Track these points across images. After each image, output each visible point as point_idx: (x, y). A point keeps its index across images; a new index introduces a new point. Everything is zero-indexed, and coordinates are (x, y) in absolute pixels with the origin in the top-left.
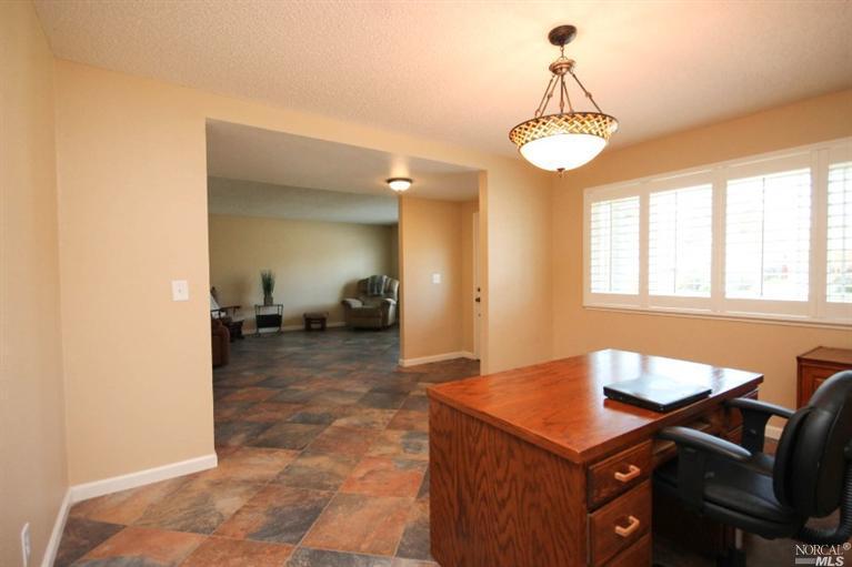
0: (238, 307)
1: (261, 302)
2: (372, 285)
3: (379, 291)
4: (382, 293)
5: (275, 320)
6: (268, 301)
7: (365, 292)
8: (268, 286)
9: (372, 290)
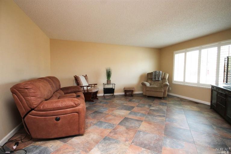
0: (96, 84)
1: (106, 82)
2: (155, 75)
3: (158, 78)
4: (160, 79)
5: (111, 91)
6: (109, 82)
7: (151, 79)
8: (109, 75)
9: (155, 78)
